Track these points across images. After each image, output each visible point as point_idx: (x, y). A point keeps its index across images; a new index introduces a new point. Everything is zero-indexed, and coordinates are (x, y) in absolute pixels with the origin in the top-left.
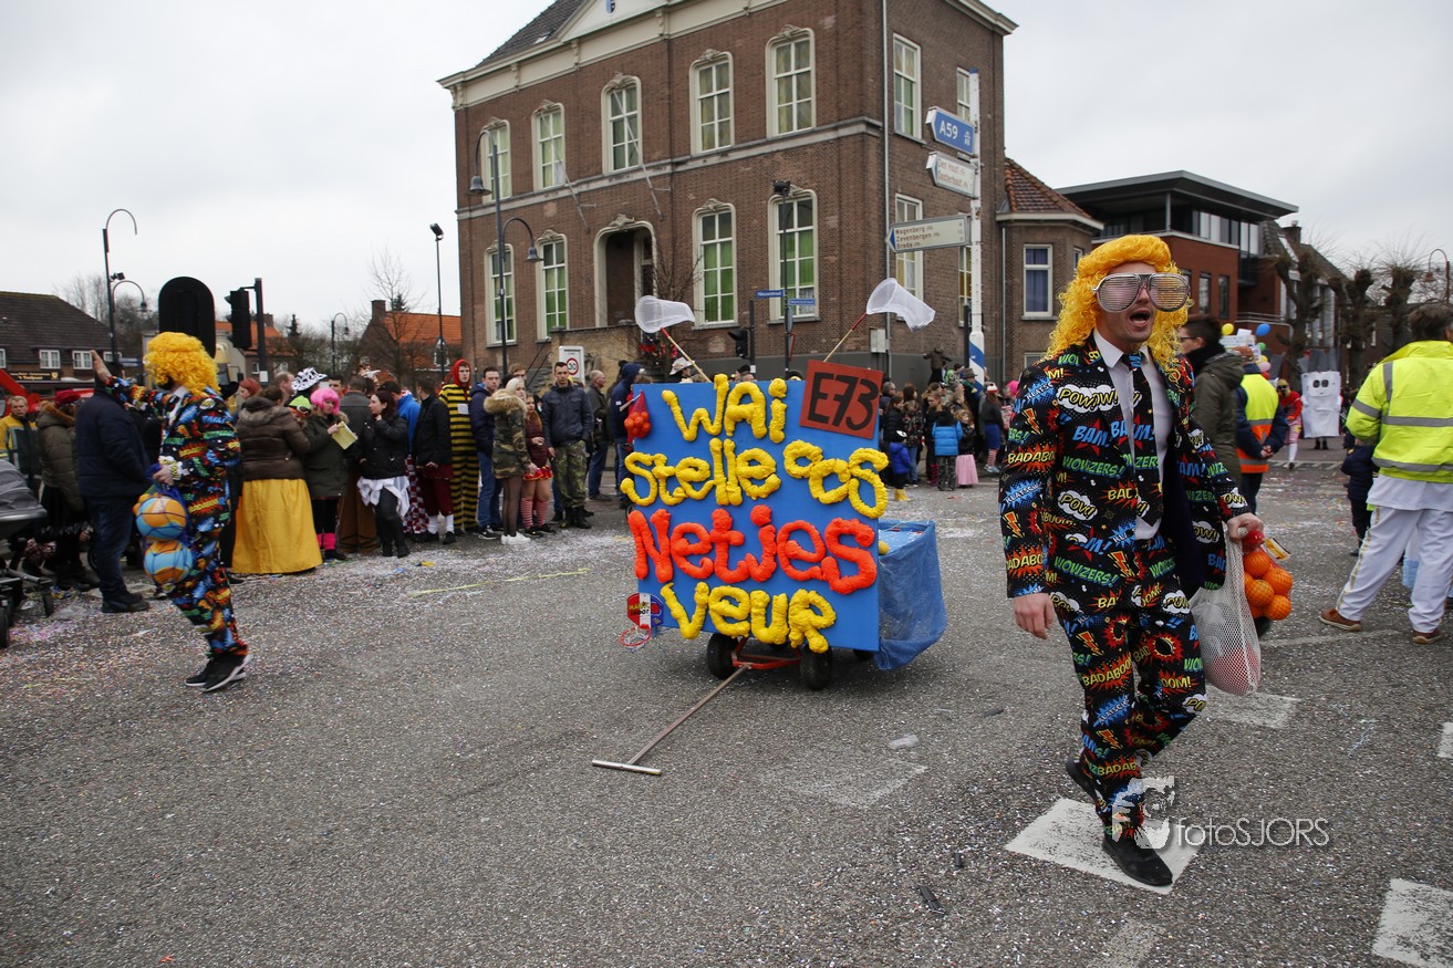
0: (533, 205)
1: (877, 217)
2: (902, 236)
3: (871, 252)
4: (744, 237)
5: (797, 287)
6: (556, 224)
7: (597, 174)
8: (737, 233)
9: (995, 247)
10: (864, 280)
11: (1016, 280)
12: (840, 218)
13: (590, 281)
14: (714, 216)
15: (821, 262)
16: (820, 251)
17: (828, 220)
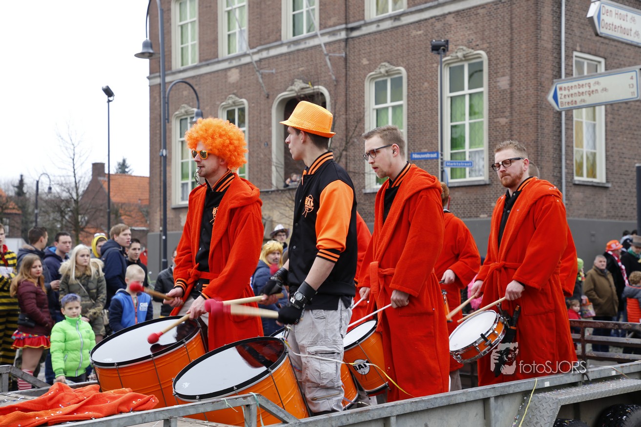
0: (217, 71)
2: (566, 92)
4: (414, 100)
5: (467, 149)
6: (238, 90)
7: (276, 41)
8: (408, 96)
10: (536, 141)
12: (512, 78)
13: (268, 145)
14: (385, 82)
15: (491, 124)
16: (489, 113)
17: (498, 82)
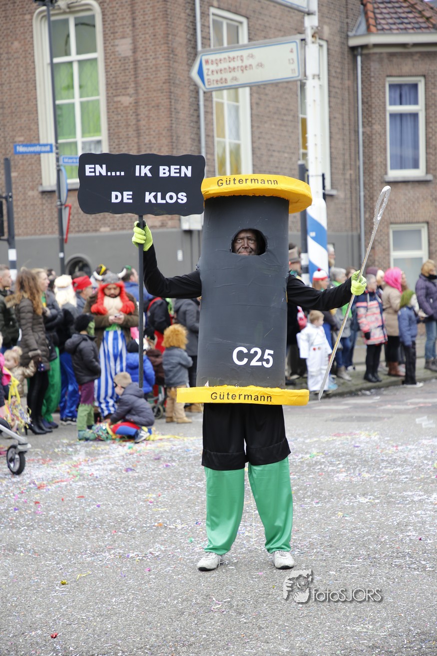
1: (184, 41)
2: (213, 67)
3: (178, 91)
5: (79, 139)
9: (347, 83)
10: (170, 129)
11: (377, 127)
12: (134, 41)
15: (111, 104)
16: (107, 90)
17: (117, 45)
